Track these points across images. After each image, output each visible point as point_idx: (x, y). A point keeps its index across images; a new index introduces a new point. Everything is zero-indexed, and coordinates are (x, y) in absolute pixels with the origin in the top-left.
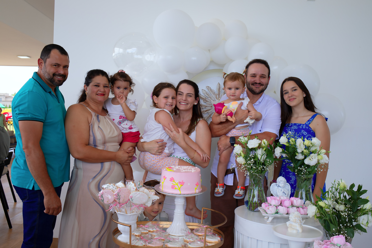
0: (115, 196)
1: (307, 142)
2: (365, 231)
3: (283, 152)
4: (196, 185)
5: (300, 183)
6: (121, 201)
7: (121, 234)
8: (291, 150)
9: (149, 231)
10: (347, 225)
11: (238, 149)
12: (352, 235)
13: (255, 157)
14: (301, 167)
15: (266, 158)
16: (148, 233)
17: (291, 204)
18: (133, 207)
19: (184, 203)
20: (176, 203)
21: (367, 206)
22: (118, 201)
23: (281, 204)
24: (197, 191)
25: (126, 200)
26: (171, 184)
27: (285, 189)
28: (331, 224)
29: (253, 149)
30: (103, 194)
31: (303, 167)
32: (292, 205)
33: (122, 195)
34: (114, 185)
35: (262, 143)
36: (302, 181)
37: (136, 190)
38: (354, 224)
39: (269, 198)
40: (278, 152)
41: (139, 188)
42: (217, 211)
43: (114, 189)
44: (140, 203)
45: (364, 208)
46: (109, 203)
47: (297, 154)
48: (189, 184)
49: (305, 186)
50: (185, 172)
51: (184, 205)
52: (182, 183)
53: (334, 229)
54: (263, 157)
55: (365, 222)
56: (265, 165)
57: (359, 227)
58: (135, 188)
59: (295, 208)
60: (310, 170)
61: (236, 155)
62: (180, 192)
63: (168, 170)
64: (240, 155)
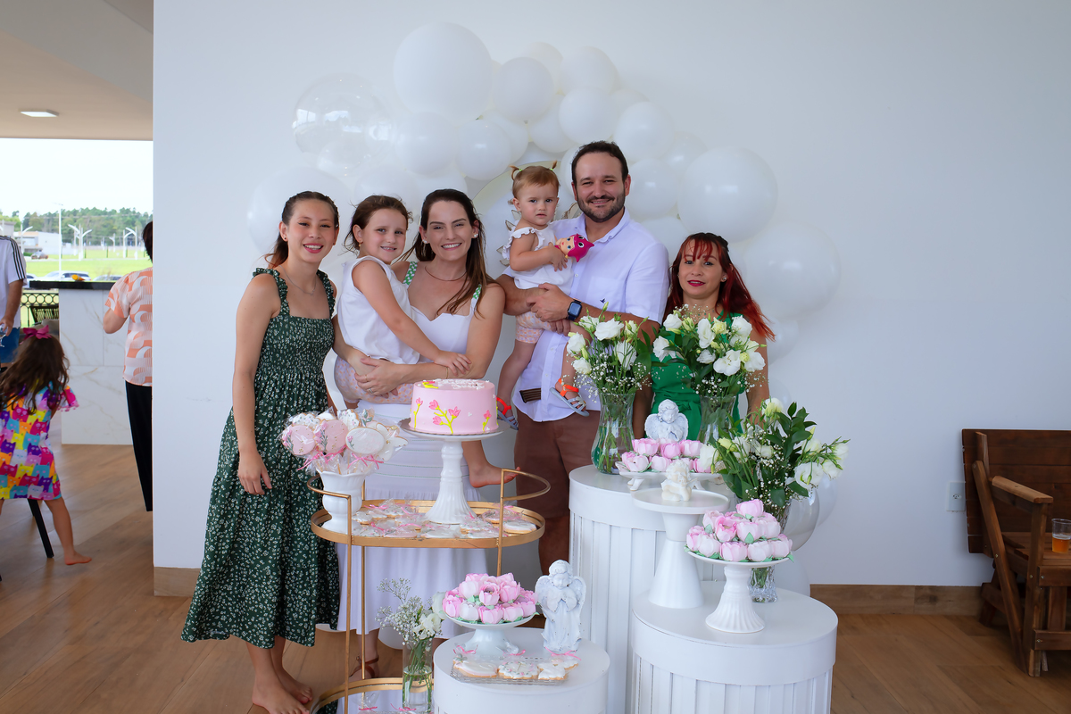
0: (316, 438)
1: (720, 326)
2: (805, 493)
3: (671, 348)
4: (485, 416)
5: (708, 412)
6: (329, 448)
7: (330, 518)
8: (685, 343)
9: (389, 517)
10: (773, 484)
11: (576, 341)
12: (781, 501)
13: (611, 359)
14: (708, 379)
15: (636, 361)
16: (386, 520)
17: (679, 452)
18: (355, 462)
19: (461, 456)
20: (444, 456)
21: (812, 446)
22: (322, 448)
23: (659, 454)
24: (488, 429)
25: (341, 445)
26: (432, 414)
27: (675, 426)
28: (743, 483)
29: (607, 343)
30: (290, 434)
31: (712, 378)
32: (682, 456)
33: (331, 435)
34: (315, 416)
35: (626, 329)
36: (712, 409)
37: (360, 425)
38: (788, 481)
39: (636, 443)
40: (660, 346)
41: (365, 423)
42: (531, 475)
43: (314, 423)
44: (368, 452)
45: (807, 450)
46: (305, 452)
47: (699, 351)
48: (470, 414)
49: (717, 419)
50: (462, 389)
51: (462, 460)
52: (455, 412)
53: (747, 491)
54: (628, 357)
55: (806, 477)
56: (634, 377)
57: (795, 487)
58: (358, 422)
59: (686, 461)
60: (725, 384)
61: (573, 355)
62: (451, 433)
63: (426, 386)
64: (580, 355)
